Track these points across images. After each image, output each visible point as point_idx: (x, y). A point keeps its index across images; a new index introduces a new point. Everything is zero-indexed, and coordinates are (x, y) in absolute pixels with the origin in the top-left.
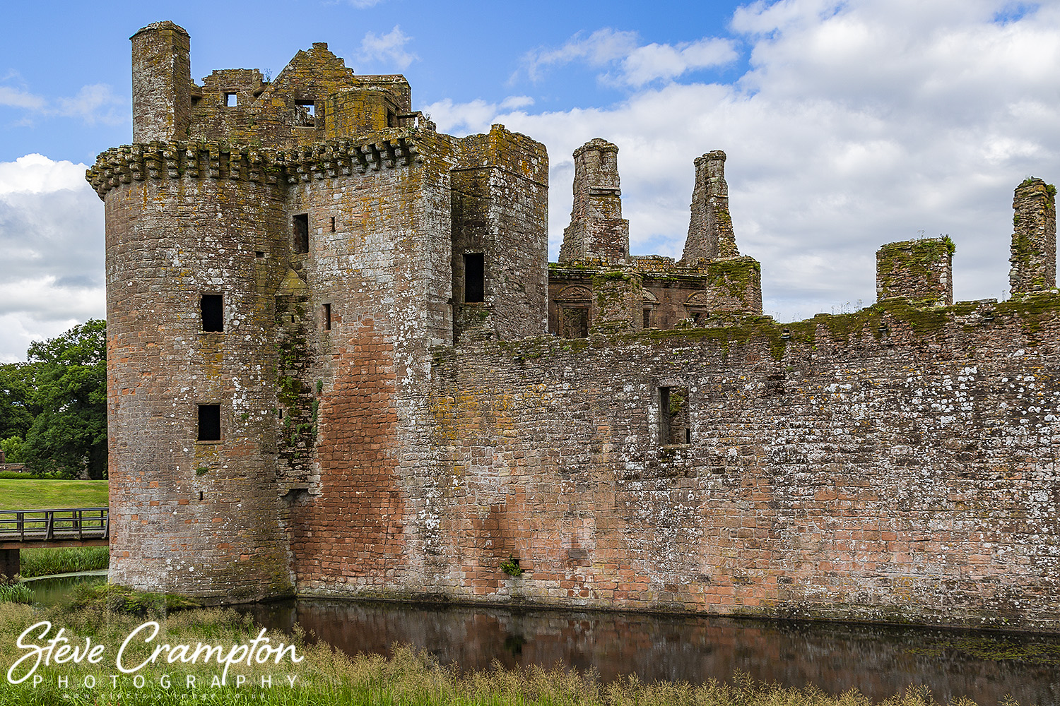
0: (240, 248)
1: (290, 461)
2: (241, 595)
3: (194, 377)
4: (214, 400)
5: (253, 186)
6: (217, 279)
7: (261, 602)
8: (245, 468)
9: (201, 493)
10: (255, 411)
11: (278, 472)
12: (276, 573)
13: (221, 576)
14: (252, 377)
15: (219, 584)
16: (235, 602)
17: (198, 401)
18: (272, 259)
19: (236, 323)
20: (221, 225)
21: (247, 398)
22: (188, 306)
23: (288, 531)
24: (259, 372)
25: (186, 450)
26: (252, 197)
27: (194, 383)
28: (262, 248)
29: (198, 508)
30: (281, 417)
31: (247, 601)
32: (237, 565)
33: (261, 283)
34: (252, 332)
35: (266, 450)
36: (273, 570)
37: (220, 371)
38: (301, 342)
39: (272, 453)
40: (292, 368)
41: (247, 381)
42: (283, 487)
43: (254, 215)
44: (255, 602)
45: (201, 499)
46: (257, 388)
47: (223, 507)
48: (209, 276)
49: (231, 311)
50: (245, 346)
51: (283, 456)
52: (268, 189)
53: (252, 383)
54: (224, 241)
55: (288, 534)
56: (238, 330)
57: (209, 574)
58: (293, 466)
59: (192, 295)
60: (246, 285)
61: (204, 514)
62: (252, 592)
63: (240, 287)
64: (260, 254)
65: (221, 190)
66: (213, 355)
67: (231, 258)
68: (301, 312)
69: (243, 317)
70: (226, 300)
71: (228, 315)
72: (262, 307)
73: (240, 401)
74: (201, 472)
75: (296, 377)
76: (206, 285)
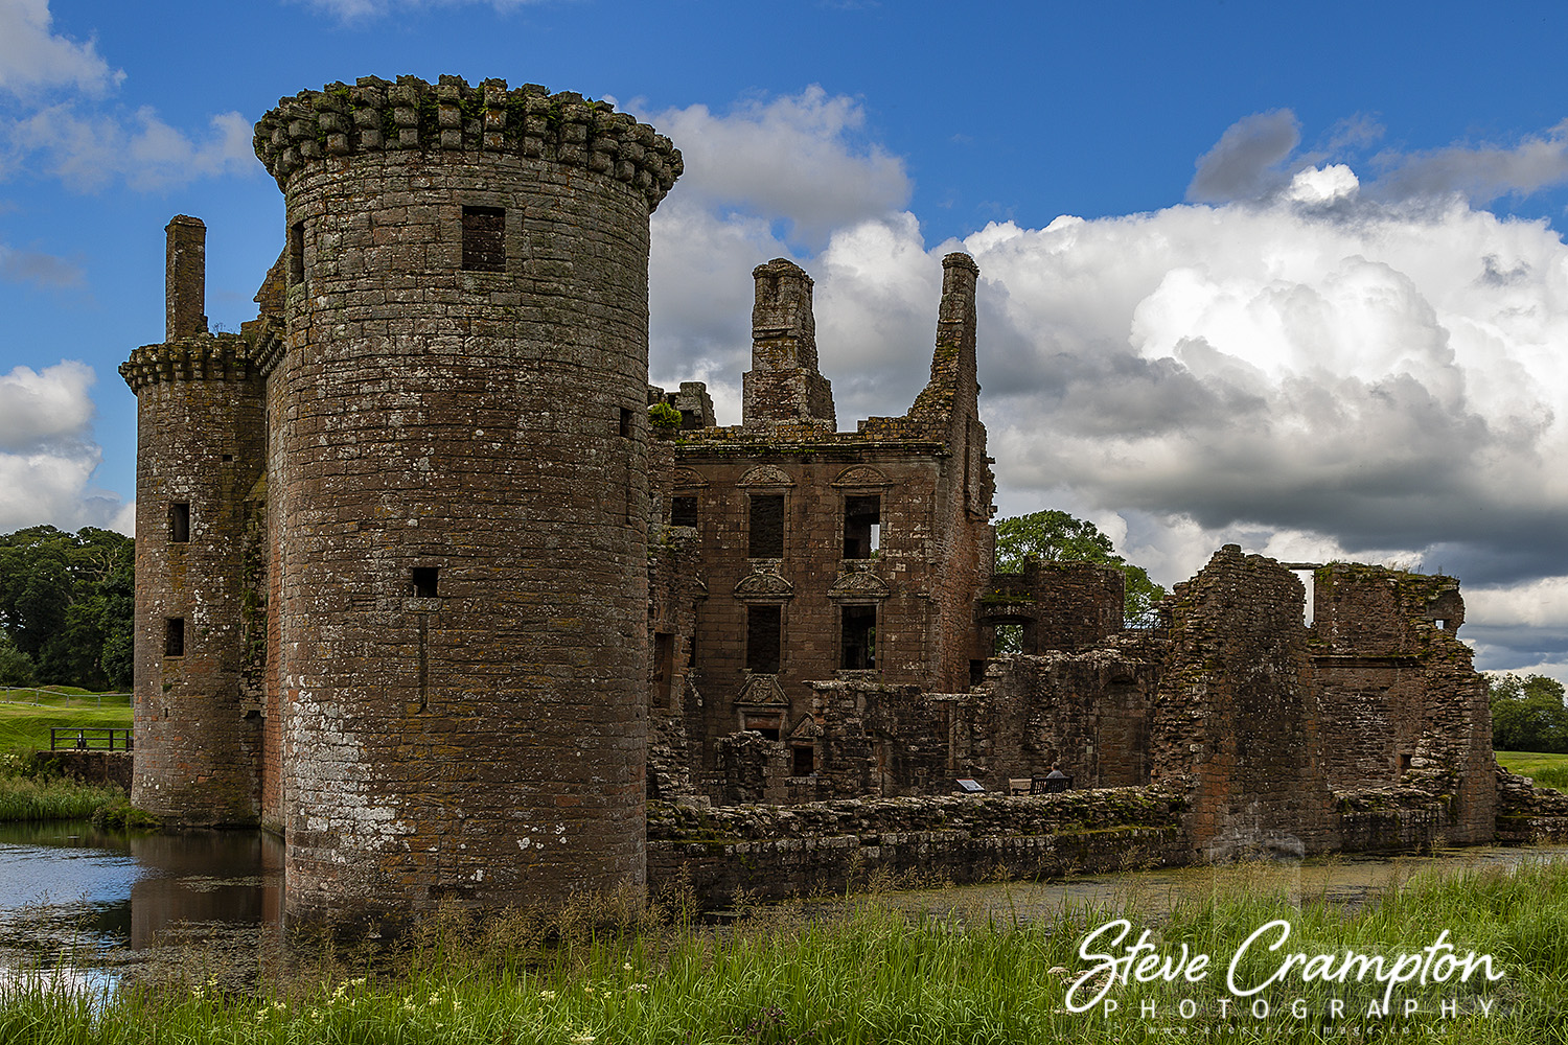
0: (205, 453)
1: (249, 680)
2: (195, 817)
3: (164, 590)
4: (178, 614)
5: (221, 384)
6: (183, 488)
7: (215, 827)
8: (204, 686)
9: (167, 710)
10: (216, 626)
11: (240, 691)
12: (234, 799)
13: (179, 796)
14: (213, 590)
15: (176, 805)
16: (190, 824)
17: (166, 615)
18: (242, 462)
19: (200, 532)
20: (188, 430)
21: (208, 612)
22: (160, 517)
23: (253, 756)
24: (222, 585)
25: (157, 665)
26: (219, 396)
27: (163, 596)
28: (230, 450)
29: (164, 725)
30: (244, 633)
31: (200, 824)
32: (193, 786)
33: (227, 489)
34: (215, 542)
35: (227, 667)
36: (231, 795)
37: (183, 584)
38: (258, 551)
39: (235, 671)
40: (252, 580)
41: (209, 595)
42: (245, 707)
43: (222, 416)
44: (209, 827)
45: (167, 716)
46: (219, 602)
47: (182, 725)
48: (177, 484)
49: (195, 521)
50: (208, 557)
51: (246, 674)
52: (240, 386)
53: (214, 596)
54: (191, 446)
55: (254, 759)
56: (201, 539)
57: (169, 793)
58: (251, 685)
59: (164, 505)
60: (210, 491)
61: (168, 731)
62: (206, 816)
63: (202, 493)
64: (227, 458)
65: (188, 393)
66: (178, 566)
67: (197, 464)
68: (260, 518)
69: (207, 526)
70: (192, 510)
71: (193, 526)
72: (227, 514)
73: (201, 615)
74: (166, 689)
75: (254, 589)
76: (174, 493)
